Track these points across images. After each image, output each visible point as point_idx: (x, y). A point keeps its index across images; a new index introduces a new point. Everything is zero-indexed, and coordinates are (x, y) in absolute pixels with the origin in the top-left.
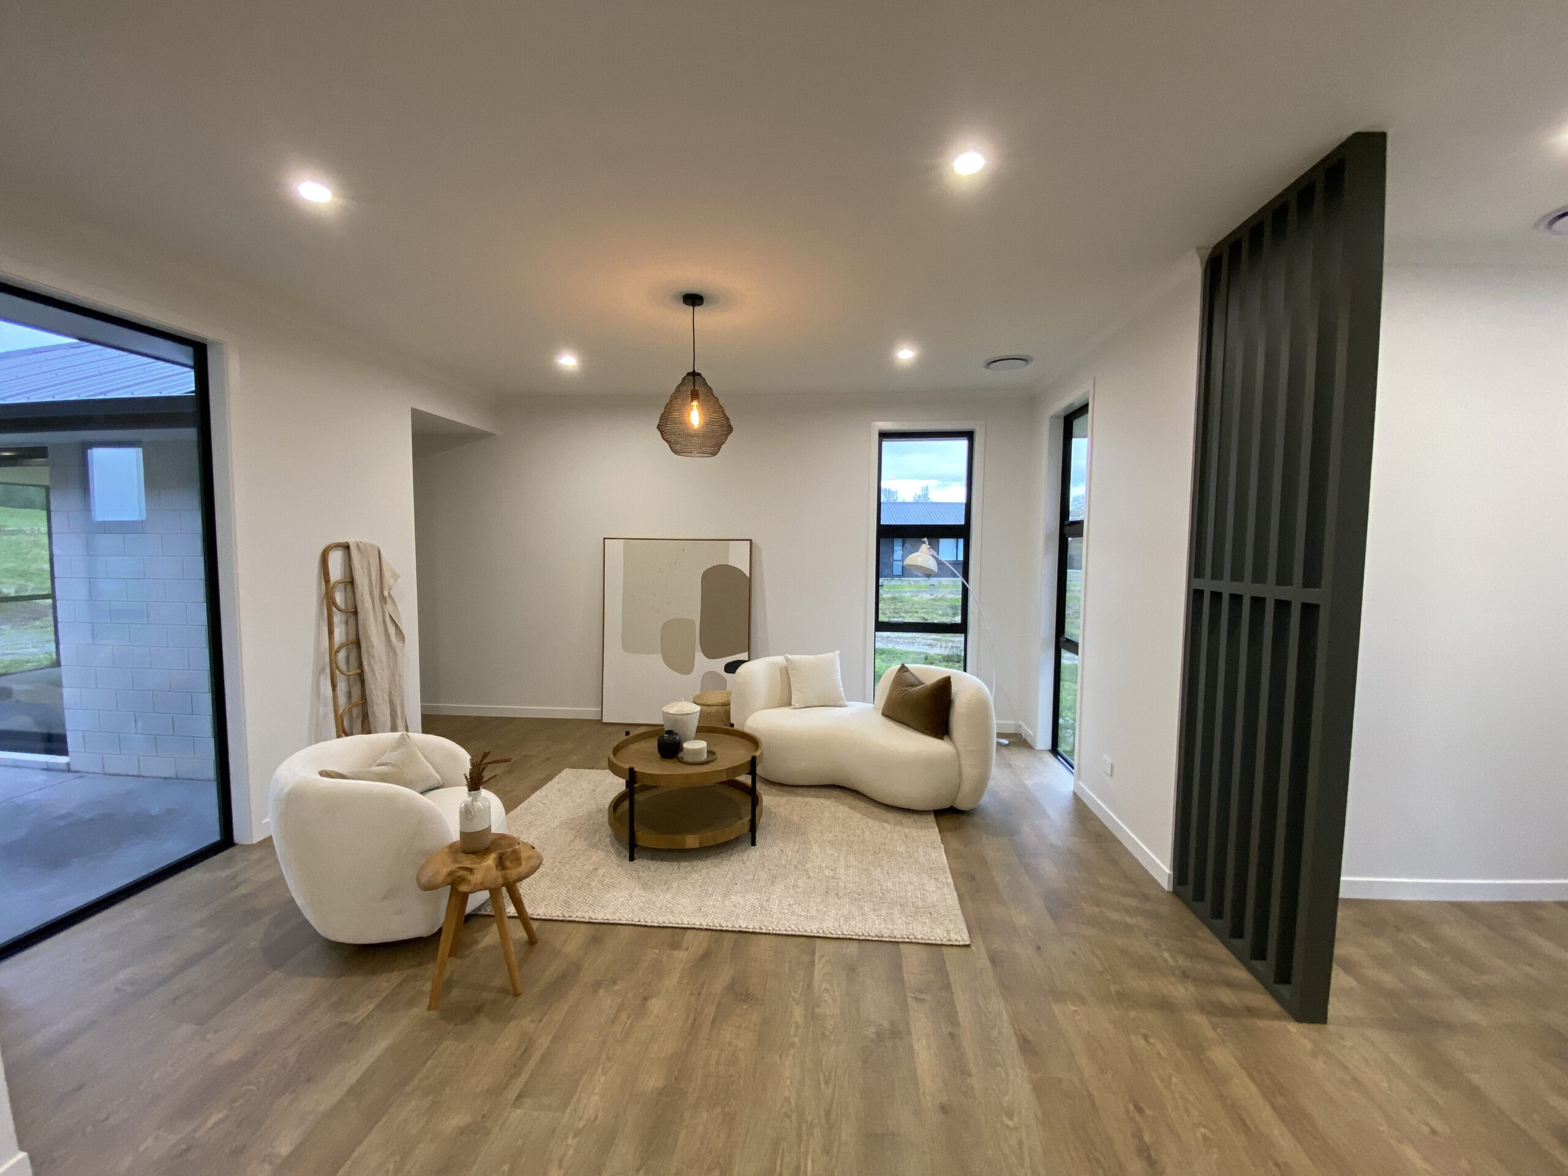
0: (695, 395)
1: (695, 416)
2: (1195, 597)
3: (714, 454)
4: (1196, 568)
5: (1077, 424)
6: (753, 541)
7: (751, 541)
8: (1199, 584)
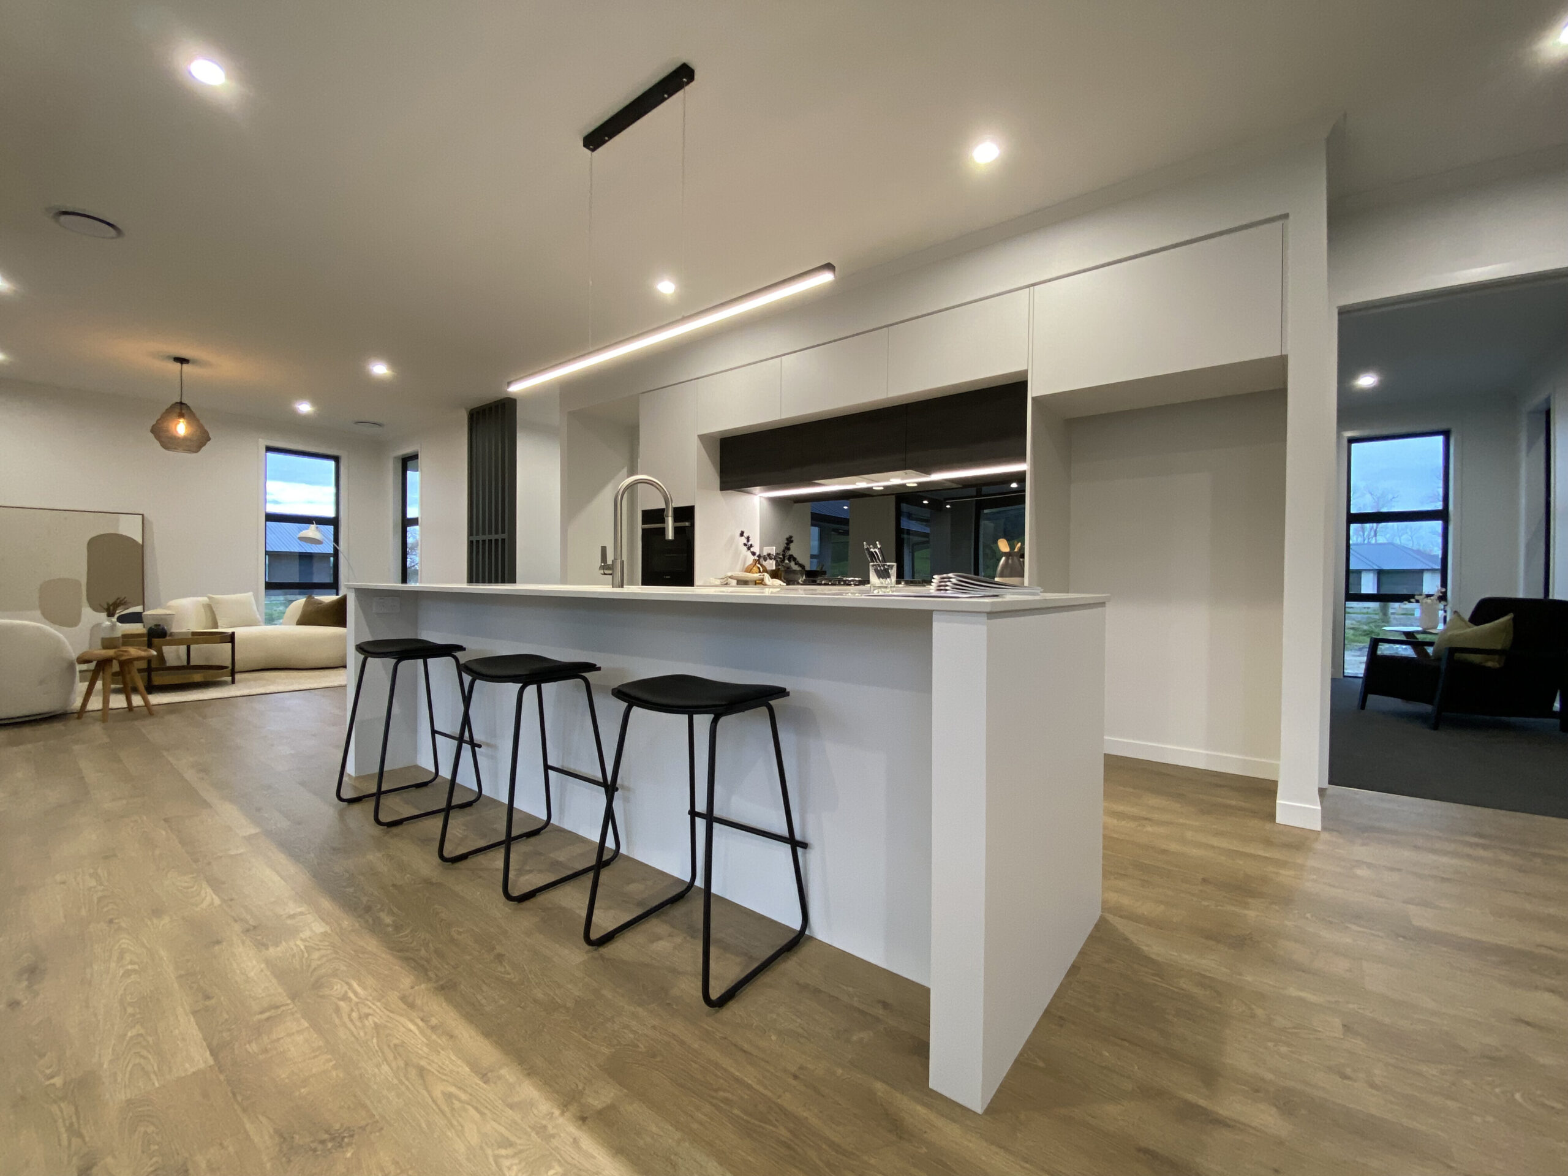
0: (181, 415)
1: (181, 428)
2: (471, 544)
3: (196, 452)
4: (470, 533)
5: (410, 464)
6: (145, 515)
7: (143, 515)
8: (472, 538)
